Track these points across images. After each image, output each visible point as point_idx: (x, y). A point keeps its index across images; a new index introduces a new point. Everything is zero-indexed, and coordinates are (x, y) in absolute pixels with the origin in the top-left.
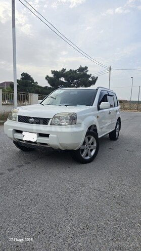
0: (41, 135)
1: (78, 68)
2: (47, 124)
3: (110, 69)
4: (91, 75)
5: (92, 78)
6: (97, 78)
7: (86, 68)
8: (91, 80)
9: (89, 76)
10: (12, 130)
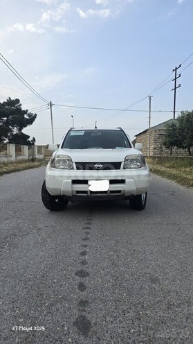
0: (112, 182)
1: (6, 101)
2: (119, 169)
3: (51, 105)
4: (27, 110)
5: (29, 115)
6: (36, 115)
7: (17, 101)
8: (27, 117)
9: (25, 112)
10: (71, 181)
